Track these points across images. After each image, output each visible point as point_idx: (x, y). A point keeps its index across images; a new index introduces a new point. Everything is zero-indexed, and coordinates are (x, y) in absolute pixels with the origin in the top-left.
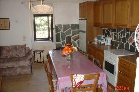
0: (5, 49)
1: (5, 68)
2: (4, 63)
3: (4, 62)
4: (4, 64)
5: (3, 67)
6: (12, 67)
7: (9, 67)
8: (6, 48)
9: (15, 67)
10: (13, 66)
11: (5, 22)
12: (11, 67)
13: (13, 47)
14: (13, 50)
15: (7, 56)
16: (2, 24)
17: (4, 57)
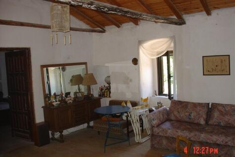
0: (218, 109)
1: (211, 143)
2: (211, 134)
3: (212, 132)
4: (211, 136)
5: (208, 141)
6: (225, 146)
7: (218, 142)
8: (220, 108)
9: (229, 146)
10: (226, 143)
11: (222, 62)
12: (221, 143)
13: (233, 108)
14: (232, 114)
15: (220, 123)
16: (217, 66)
17: (215, 124)
